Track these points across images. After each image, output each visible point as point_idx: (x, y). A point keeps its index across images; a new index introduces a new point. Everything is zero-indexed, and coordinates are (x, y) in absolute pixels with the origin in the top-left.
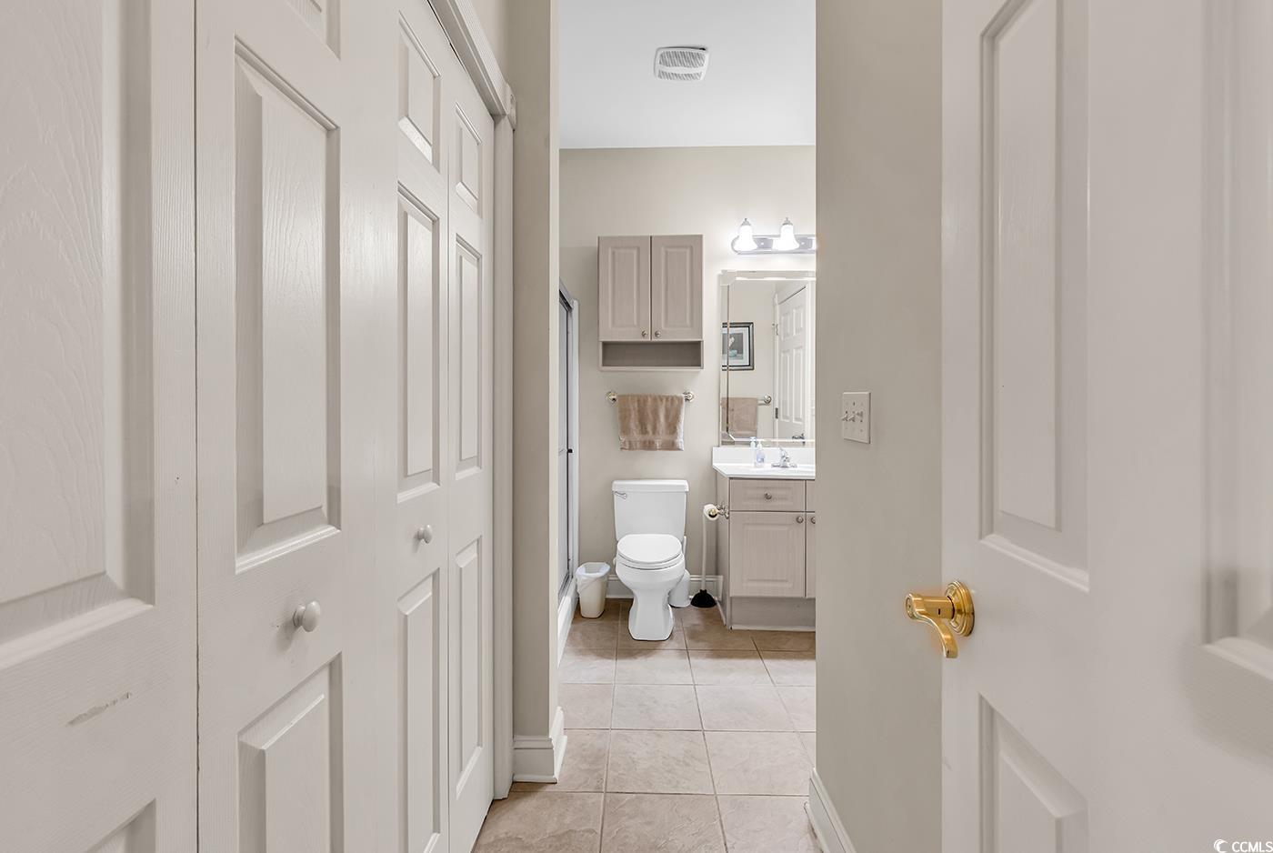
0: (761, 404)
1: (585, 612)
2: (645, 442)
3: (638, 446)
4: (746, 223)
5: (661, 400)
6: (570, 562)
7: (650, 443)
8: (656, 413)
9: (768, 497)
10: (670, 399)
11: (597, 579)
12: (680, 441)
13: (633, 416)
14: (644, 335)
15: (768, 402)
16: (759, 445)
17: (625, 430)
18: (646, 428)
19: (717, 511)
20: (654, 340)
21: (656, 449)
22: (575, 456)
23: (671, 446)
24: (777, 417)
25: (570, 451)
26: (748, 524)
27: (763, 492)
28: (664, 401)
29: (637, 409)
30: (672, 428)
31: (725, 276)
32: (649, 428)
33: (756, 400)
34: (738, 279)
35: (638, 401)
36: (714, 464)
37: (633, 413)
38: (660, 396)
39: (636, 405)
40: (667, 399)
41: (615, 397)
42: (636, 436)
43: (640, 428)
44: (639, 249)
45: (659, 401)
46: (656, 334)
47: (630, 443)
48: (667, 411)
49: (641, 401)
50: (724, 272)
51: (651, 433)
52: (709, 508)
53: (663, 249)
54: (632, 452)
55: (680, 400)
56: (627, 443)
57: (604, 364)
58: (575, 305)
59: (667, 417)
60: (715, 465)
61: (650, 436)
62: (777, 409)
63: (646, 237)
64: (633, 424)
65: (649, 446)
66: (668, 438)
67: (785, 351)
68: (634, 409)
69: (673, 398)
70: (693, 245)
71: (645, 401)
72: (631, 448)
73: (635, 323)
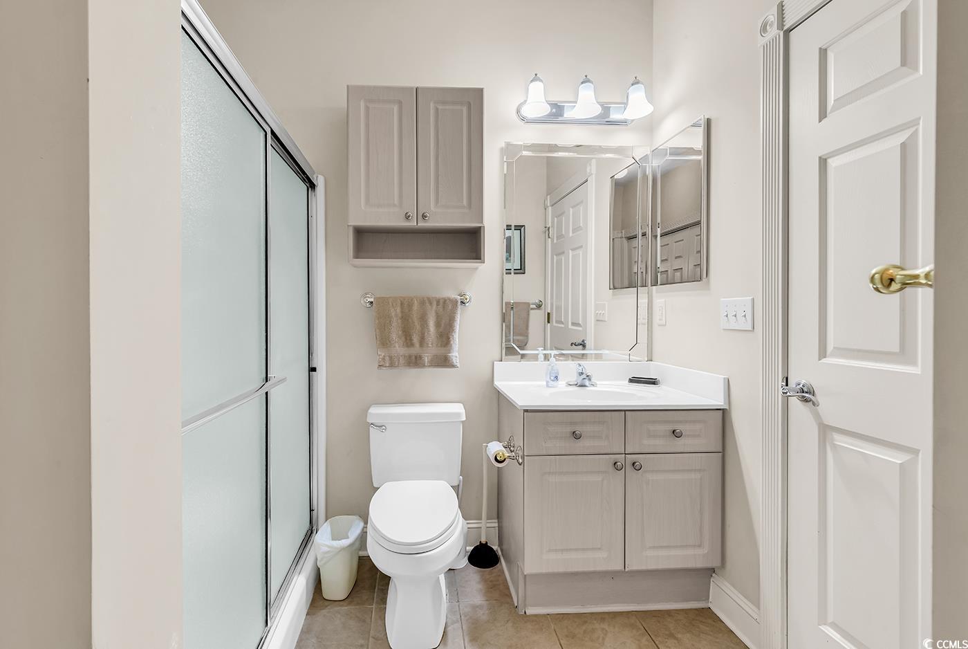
0: (532, 309)
1: (327, 593)
2: (410, 357)
3: (402, 361)
4: (536, 78)
5: (431, 304)
6: (314, 513)
7: (416, 357)
8: (423, 319)
9: (576, 436)
10: (441, 302)
11: (343, 549)
12: (455, 355)
13: (394, 324)
14: (407, 217)
15: (539, 307)
16: (553, 359)
17: (384, 341)
18: (411, 340)
19: (507, 455)
20: (422, 224)
21: (423, 366)
22: (320, 378)
23: (444, 362)
24: (549, 322)
25: (314, 369)
26: (550, 473)
27: (570, 429)
28: (435, 303)
29: (400, 315)
30: (445, 337)
31: (509, 150)
32: (416, 339)
33: (528, 304)
34: (525, 153)
35: (402, 304)
36: (495, 383)
37: (395, 319)
38: (428, 299)
39: (399, 310)
40: (438, 302)
41: (372, 300)
42: (399, 349)
43: (403, 339)
44: (400, 103)
45: (428, 304)
46: (424, 216)
47: (391, 358)
48: (438, 317)
49: (406, 305)
50: (508, 144)
51: (417, 345)
52: (495, 448)
53: (432, 105)
54: (394, 371)
55: (455, 303)
56: (387, 358)
57: (357, 256)
58: (320, 182)
59: (438, 325)
60: (498, 384)
61: (416, 350)
62: (549, 314)
63: (412, 88)
64: (395, 334)
65: (415, 361)
66: (441, 351)
67: (559, 252)
68: (396, 315)
69: (445, 301)
70: (472, 100)
71: (410, 306)
72: (392, 365)
73: (396, 202)
